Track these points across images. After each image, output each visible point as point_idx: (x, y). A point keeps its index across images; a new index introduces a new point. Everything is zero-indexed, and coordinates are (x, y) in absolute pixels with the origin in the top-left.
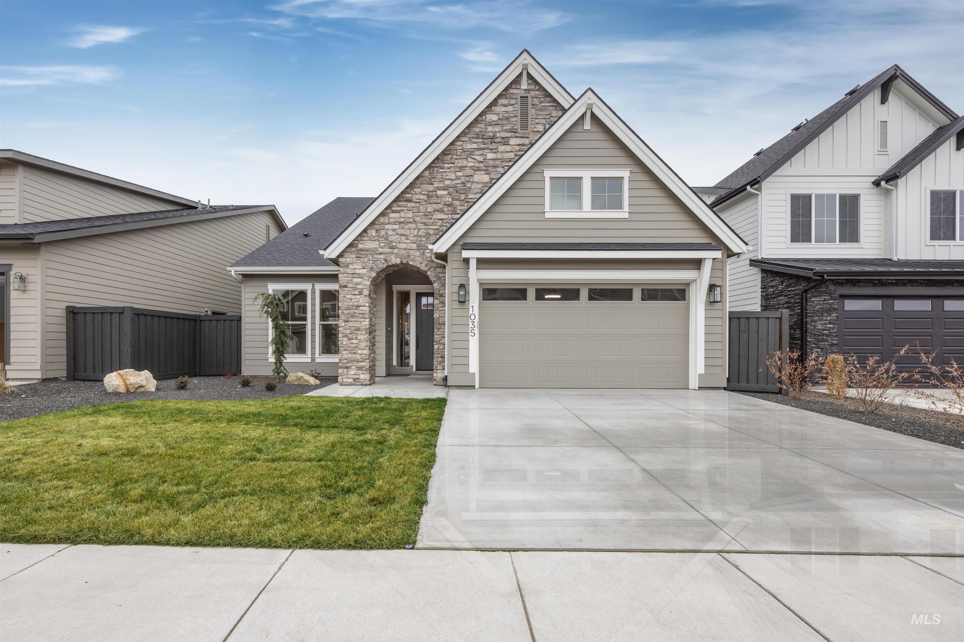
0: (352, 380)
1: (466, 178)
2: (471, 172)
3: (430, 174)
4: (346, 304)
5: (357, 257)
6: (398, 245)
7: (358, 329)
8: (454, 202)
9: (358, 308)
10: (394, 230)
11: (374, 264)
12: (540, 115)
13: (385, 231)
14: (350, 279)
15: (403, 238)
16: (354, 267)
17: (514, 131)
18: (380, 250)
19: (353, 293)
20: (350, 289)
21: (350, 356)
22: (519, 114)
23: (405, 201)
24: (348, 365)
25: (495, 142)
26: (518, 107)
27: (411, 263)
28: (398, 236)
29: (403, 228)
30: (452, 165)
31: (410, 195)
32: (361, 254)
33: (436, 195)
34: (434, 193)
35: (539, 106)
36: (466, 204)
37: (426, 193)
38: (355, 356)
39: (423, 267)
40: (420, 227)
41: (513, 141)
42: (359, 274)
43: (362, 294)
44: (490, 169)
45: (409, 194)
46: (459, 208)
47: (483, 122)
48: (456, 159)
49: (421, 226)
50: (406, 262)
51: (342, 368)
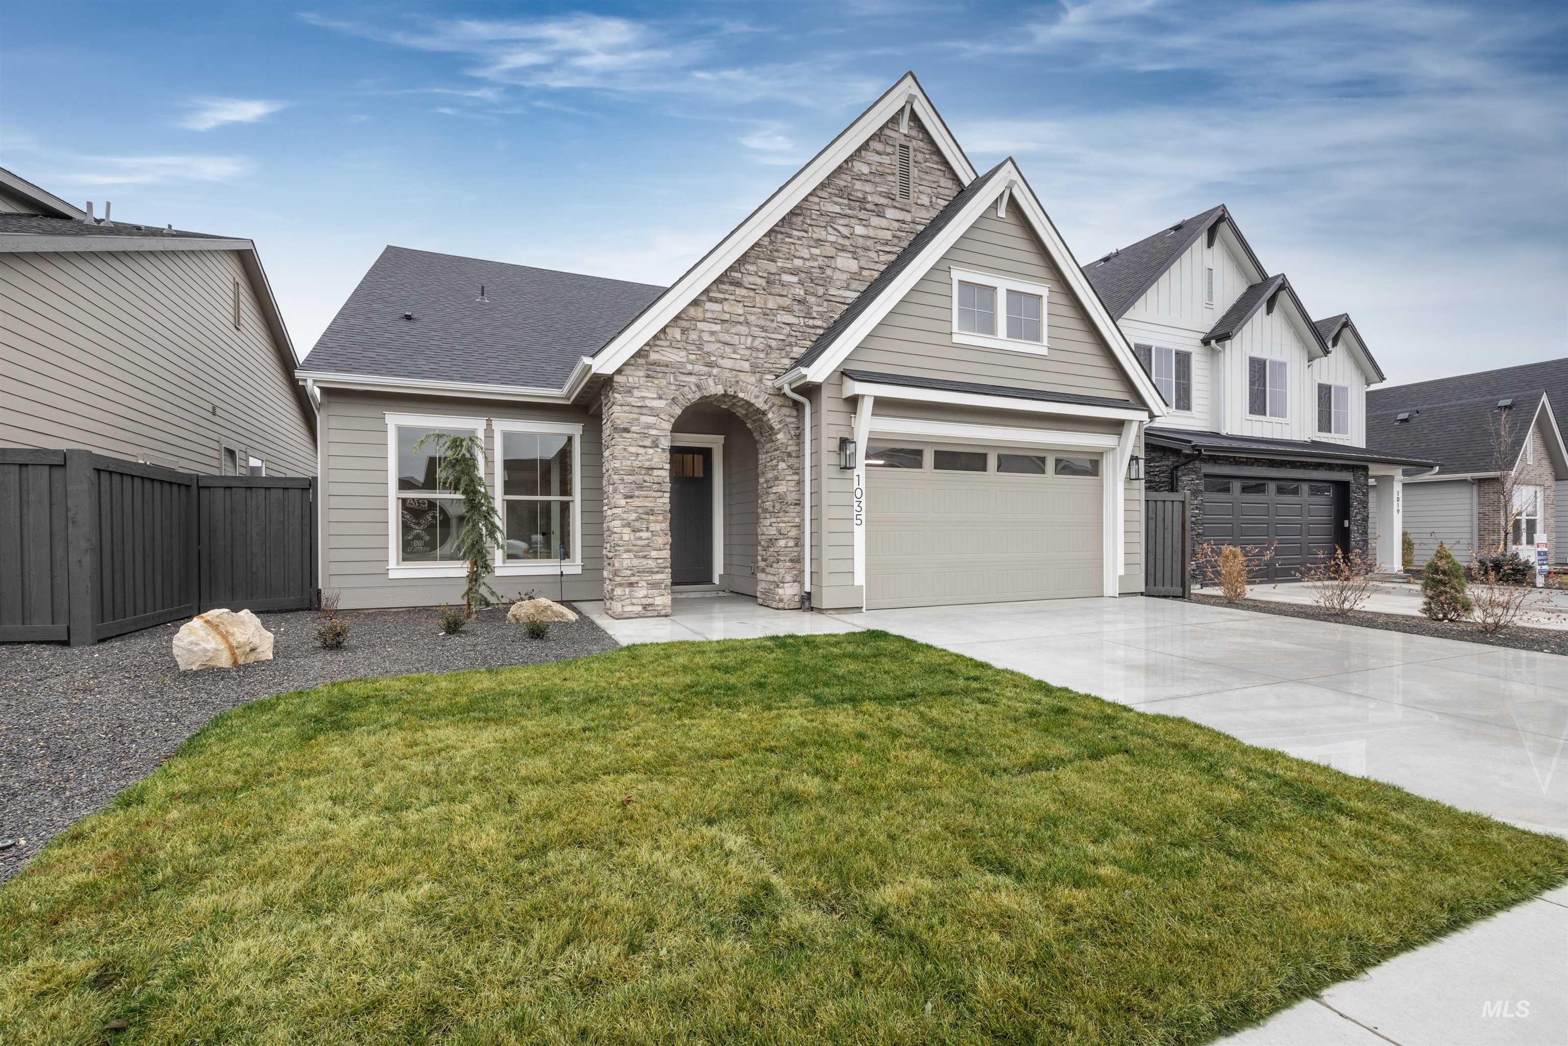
0: (640, 608)
1: (825, 260)
2: (831, 251)
3: (771, 242)
4: (629, 463)
5: (648, 376)
6: (721, 362)
7: (651, 512)
8: (808, 297)
9: (650, 472)
10: (712, 333)
11: (678, 393)
12: (924, 179)
13: (697, 333)
14: (635, 416)
15: (728, 349)
16: (643, 394)
17: (892, 196)
18: (689, 367)
19: (641, 444)
20: (635, 435)
21: (636, 562)
22: (897, 172)
23: (731, 284)
24: (633, 579)
25: (865, 209)
26: (896, 159)
27: (741, 395)
28: (719, 345)
29: (727, 332)
30: (805, 235)
31: (739, 275)
32: (654, 370)
33: (780, 281)
34: (777, 277)
35: (923, 166)
36: (825, 304)
37: (765, 275)
38: (645, 562)
39: (760, 404)
40: (756, 334)
41: (890, 213)
42: (651, 409)
43: (657, 446)
44: (859, 251)
45: (737, 272)
46: (815, 308)
47: (848, 172)
48: (812, 225)
49: (757, 332)
50: (732, 393)
51: (621, 585)
